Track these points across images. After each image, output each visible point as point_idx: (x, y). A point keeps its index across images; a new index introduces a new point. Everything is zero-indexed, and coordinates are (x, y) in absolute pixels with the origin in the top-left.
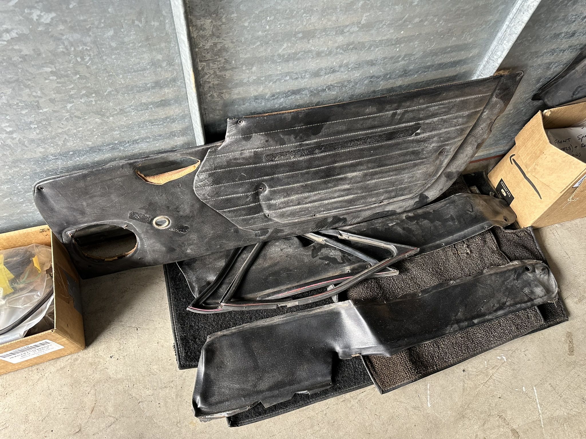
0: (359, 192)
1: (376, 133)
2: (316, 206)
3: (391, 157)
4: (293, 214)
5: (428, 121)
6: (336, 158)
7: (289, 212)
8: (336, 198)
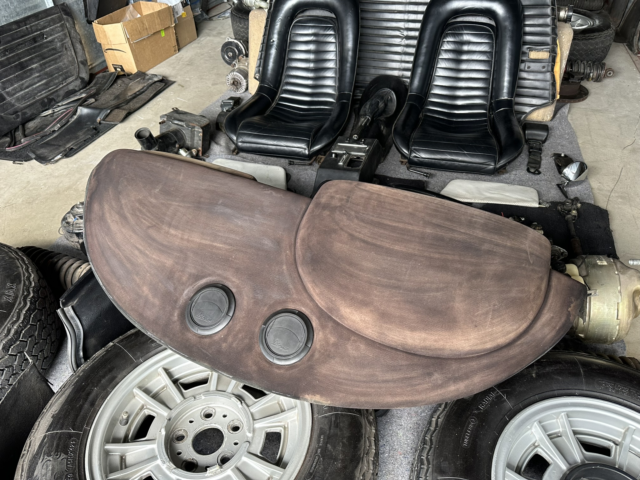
0: (46, 77)
1: (26, 39)
2: (31, 90)
4: (23, 98)
5: (45, 30)
6: (19, 56)
7: (20, 96)
8: (37, 83)
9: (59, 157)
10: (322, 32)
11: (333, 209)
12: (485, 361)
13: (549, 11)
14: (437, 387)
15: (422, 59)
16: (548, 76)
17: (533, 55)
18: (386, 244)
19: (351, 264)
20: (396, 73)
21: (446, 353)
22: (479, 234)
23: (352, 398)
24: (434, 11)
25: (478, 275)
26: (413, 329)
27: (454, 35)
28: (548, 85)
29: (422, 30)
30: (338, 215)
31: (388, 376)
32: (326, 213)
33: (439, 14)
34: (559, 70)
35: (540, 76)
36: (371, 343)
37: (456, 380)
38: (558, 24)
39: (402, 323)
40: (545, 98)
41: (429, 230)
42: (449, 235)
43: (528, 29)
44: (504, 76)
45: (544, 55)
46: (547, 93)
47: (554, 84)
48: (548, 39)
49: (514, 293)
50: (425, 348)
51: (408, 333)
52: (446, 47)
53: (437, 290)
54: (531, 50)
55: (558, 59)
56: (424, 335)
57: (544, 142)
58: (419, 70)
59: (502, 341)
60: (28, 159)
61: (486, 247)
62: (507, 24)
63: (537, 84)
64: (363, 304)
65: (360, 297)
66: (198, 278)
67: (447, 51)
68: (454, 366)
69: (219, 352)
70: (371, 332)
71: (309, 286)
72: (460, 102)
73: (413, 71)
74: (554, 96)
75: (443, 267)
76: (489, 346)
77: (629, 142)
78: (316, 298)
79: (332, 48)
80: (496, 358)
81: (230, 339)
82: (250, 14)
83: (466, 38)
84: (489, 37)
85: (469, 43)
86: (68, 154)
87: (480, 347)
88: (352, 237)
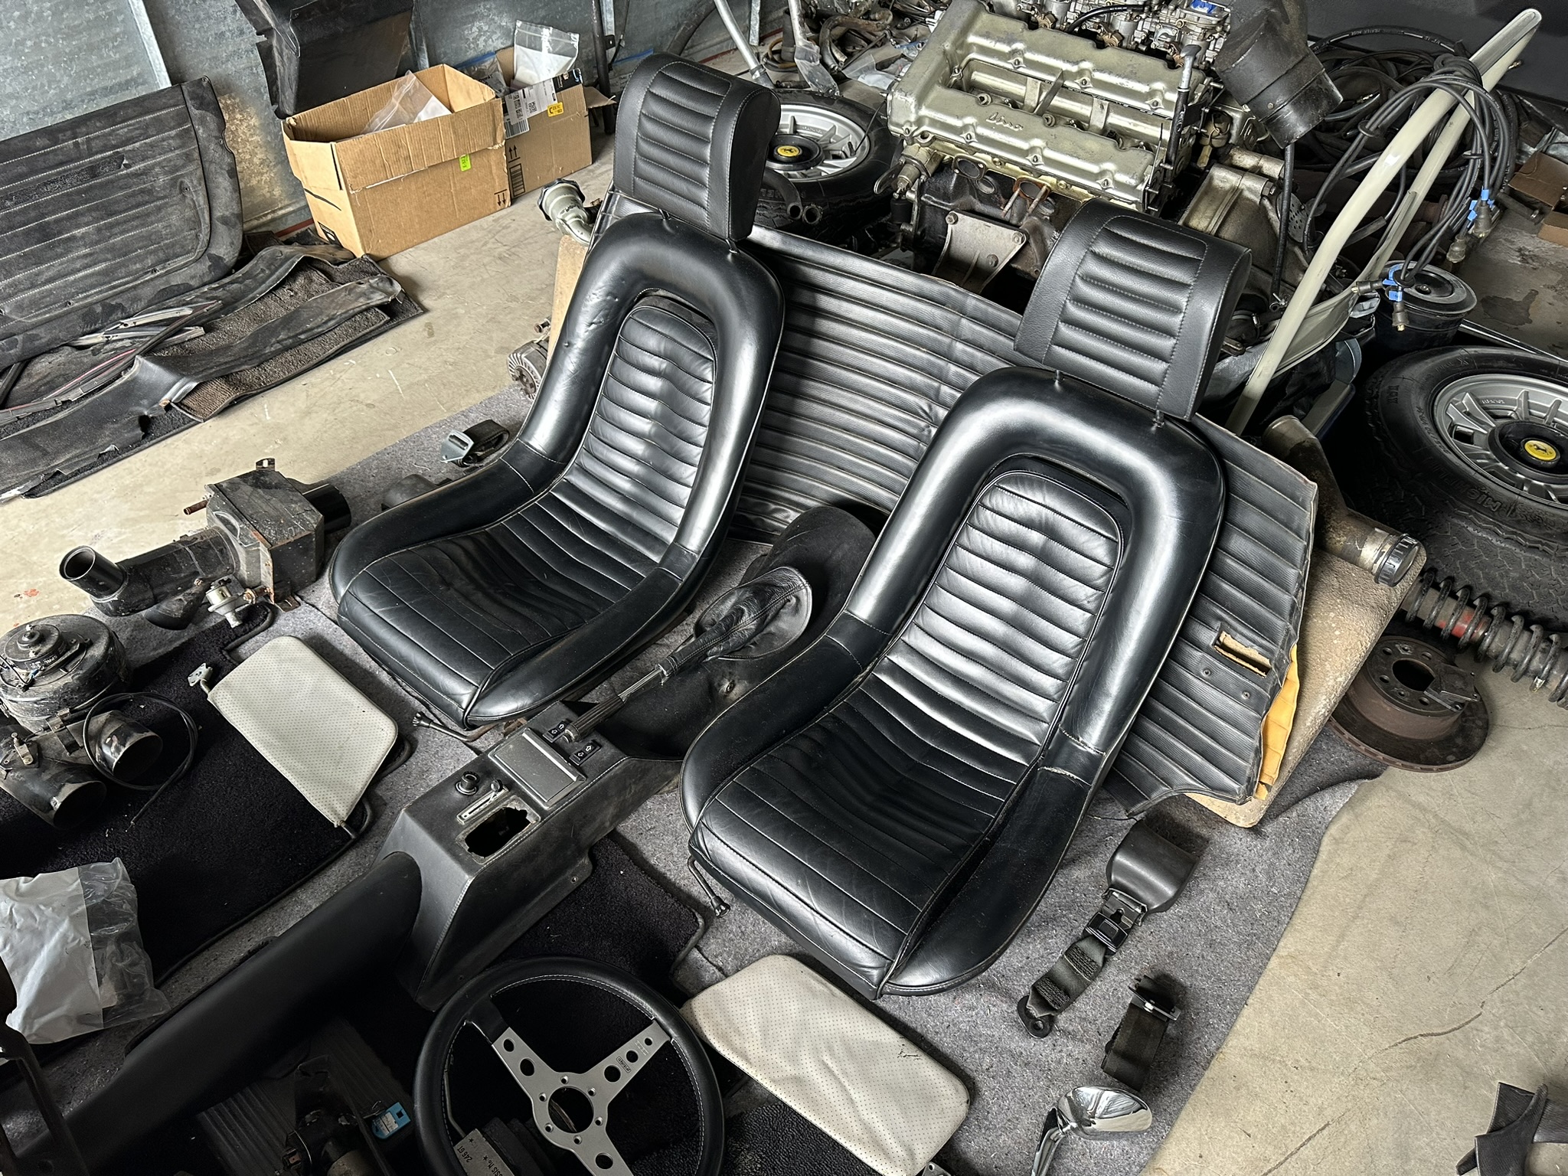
1: (70, 169)
2: (60, 287)
3: (117, 202)
4: (35, 303)
5: (127, 148)
6: (41, 211)
7: (26, 301)
8: (79, 271)
10: (685, 364)
17: (1229, 642)
34: (1290, 721)
47: (1260, 754)
54: (1225, 628)
55: (1289, 695)
57: (1165, 907)
86: (40, 489)
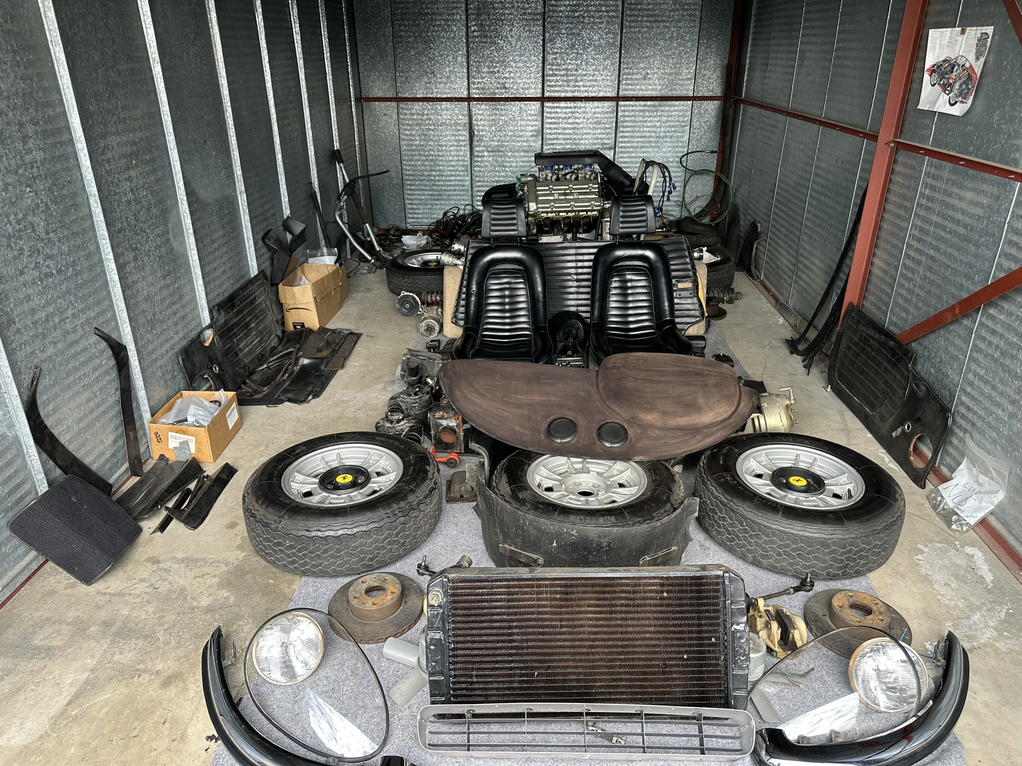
0: (260, 334)
2: (252, 347)
3: (257, 314)
4: (249, 353)
6: (245, 317)
8: (254, 341)
9: (310, 397)
10: (513, 281)
11: (619, 367)
12: (720, 426)
13: (687, 253)
14: (699, 442)
15: (597, 295)
16: (695, 300)
17: (680, 286)
18: (656, 378)
19: (639, 391)
20: (573, 309)
21: (700, 425)
22: (701, 367)
23: (660, 454)
24: (601, 259)
25: (706, 385)
26: (681, 416)
27: (618, 276)
28: (697, 307)
29: (594, 274)
30: (622, 370)
31: (675, 441)
32: (615, 371)
33: (605, 261)
34: (702, 294)
35: (690, 301)
36: (660, 429)
37: (708, 436)
38: (696, 262)
39: (675, 415)
40: (697, 317)
41: (675, 369)
42: (686, 370)
43: (672, 267)
44: (664, 302)
45: (688, 285)
46: (697, 313)
47: (701, 305)
48: (691, 273)
49: (725, 392)
50: (689, 425)
51: (679, 419)
52: (614, 285)
53: (689, 395)
54: (679, 282)
55: (700, 287)
56: (687, 418)
57: (704, 348)
58: (597, 304)
59: (725, 416)
60: (282, 402)
61: (705, 373)
62: (660, 265)
63: (689, 307)
64: (650, 410)
65: (649, 406)
66: (547, 417)
67: (615, 288)
68: (706, 431)
69: (578, 448)
70: (659, 423)
71: (616, 409)
72: (632, 326)
73: (592, 306)
74: (703, 314)
75: (688, 384)
76: (720, 419)
77: (767, 343)
78: (622, 414)
79: (523, 292)
80: (724, 424)
81: (581, 441)
82: (445, 271)
83: (628, 277)
84: (646, 275)
85: (631, 280)
86: (317, 395)
87: (715, 420)
88: (636, 379)
